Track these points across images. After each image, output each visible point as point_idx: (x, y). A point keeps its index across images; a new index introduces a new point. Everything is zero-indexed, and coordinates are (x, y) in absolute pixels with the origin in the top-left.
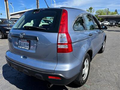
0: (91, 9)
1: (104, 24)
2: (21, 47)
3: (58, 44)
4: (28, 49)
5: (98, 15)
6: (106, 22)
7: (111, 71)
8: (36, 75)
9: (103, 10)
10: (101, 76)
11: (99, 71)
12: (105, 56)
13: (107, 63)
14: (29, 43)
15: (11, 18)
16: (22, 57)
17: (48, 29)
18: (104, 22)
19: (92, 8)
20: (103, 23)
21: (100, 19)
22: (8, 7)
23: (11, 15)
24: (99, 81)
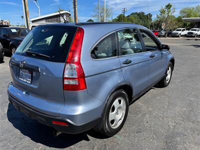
0: (169, 6)
1: (192, 33)
2: (22, 80)
3: (64, 78)
4: (30, 82)
5: (184, 17)
6: (196, 30)
7: (167, 117)
8: (38, 119)
9: (193, 8)
10: (147, 124)
11: (147, 116)
12: (167, 93)
13: (166, 105)
14: (30, 75)
15: (33, 27)
16: (24, 93)
17: (53, 57)
18: (192, 30)
19: (171, 6)
20: (190, 31)
21: (188, 23)
22: (27, 10)
23: (33, 22)
24: (140, 132)
